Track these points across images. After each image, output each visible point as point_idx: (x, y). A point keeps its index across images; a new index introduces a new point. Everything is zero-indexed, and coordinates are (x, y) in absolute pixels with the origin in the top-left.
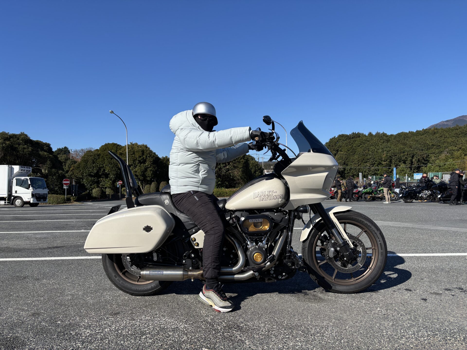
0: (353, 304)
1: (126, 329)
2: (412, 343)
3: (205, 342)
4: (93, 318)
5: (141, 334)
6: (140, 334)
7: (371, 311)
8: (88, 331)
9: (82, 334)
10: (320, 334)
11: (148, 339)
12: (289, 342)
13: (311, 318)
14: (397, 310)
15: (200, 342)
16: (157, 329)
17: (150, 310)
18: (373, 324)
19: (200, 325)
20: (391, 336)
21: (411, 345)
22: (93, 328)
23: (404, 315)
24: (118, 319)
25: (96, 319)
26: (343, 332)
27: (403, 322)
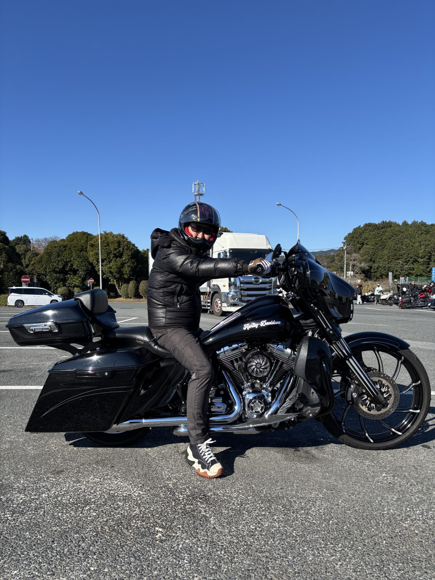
0: (353, 467)
1: (67, 495)
2: (417, 527)
3: (161, 518)
4: (30, 478)
5: (85, 504)
6: (83, 504)
7: (374, 478)
8: (22, 497)
9: (14, 500)
10: (305, 511)
11: (92, 511)
12: (264, 521)
13: (297, 486)
14: (407, 477)
15: (154, 518)
16: (104, 497)
17: (101, 468)
18: (374, 498)
19: (158, 493)
20: (393, 516)
21: (417, 530)
22: (29, 493)
23: (414, 484)
24: (60, 480)
25: (33, 479)
26: (333, 509)
27: (412, 495)
